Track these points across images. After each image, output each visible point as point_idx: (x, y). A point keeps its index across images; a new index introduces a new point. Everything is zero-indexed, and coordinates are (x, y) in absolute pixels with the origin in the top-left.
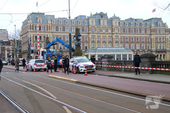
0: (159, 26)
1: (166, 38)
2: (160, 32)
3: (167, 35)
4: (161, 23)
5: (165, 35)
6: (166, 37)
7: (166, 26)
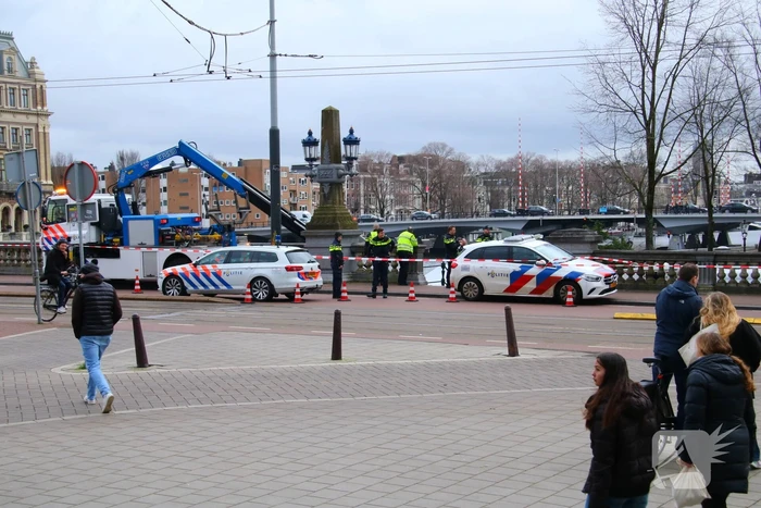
0: (6, 73)
1: (38, 133)
2: (13, 104)
3: (44, 118)
4: (14, 57)
5: (33, 119)
6: (37, 126)
7: (37, 77)
